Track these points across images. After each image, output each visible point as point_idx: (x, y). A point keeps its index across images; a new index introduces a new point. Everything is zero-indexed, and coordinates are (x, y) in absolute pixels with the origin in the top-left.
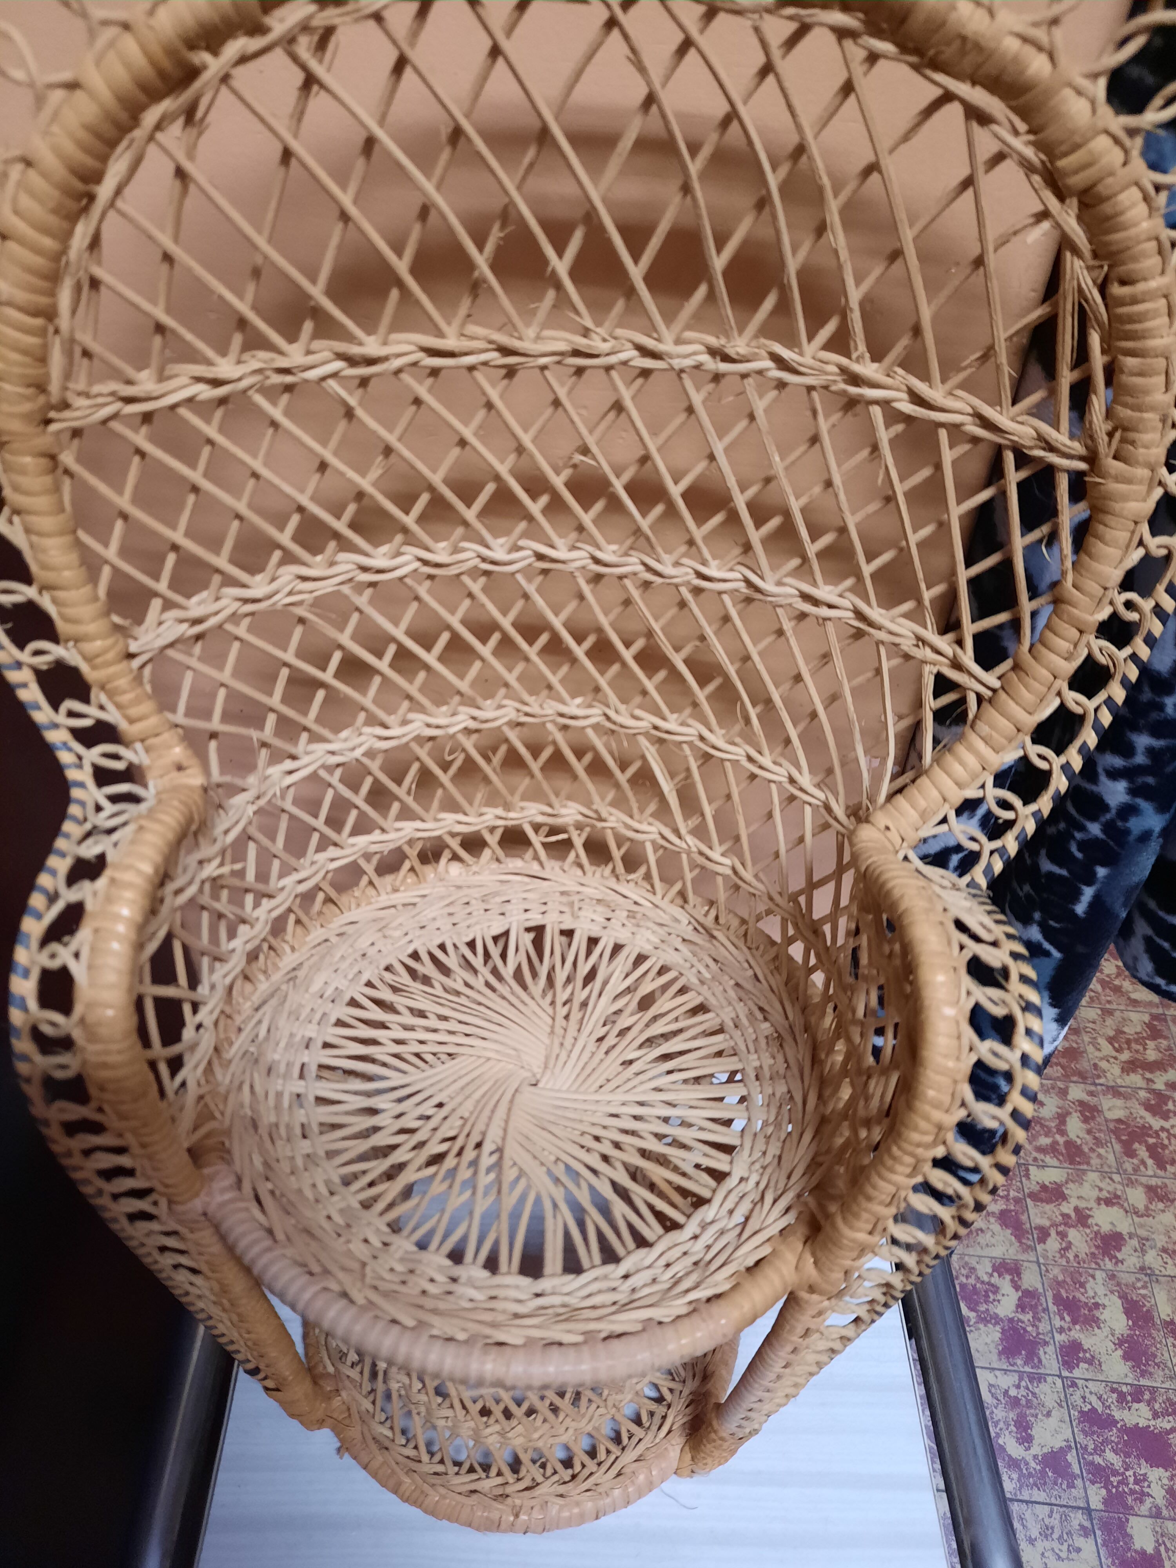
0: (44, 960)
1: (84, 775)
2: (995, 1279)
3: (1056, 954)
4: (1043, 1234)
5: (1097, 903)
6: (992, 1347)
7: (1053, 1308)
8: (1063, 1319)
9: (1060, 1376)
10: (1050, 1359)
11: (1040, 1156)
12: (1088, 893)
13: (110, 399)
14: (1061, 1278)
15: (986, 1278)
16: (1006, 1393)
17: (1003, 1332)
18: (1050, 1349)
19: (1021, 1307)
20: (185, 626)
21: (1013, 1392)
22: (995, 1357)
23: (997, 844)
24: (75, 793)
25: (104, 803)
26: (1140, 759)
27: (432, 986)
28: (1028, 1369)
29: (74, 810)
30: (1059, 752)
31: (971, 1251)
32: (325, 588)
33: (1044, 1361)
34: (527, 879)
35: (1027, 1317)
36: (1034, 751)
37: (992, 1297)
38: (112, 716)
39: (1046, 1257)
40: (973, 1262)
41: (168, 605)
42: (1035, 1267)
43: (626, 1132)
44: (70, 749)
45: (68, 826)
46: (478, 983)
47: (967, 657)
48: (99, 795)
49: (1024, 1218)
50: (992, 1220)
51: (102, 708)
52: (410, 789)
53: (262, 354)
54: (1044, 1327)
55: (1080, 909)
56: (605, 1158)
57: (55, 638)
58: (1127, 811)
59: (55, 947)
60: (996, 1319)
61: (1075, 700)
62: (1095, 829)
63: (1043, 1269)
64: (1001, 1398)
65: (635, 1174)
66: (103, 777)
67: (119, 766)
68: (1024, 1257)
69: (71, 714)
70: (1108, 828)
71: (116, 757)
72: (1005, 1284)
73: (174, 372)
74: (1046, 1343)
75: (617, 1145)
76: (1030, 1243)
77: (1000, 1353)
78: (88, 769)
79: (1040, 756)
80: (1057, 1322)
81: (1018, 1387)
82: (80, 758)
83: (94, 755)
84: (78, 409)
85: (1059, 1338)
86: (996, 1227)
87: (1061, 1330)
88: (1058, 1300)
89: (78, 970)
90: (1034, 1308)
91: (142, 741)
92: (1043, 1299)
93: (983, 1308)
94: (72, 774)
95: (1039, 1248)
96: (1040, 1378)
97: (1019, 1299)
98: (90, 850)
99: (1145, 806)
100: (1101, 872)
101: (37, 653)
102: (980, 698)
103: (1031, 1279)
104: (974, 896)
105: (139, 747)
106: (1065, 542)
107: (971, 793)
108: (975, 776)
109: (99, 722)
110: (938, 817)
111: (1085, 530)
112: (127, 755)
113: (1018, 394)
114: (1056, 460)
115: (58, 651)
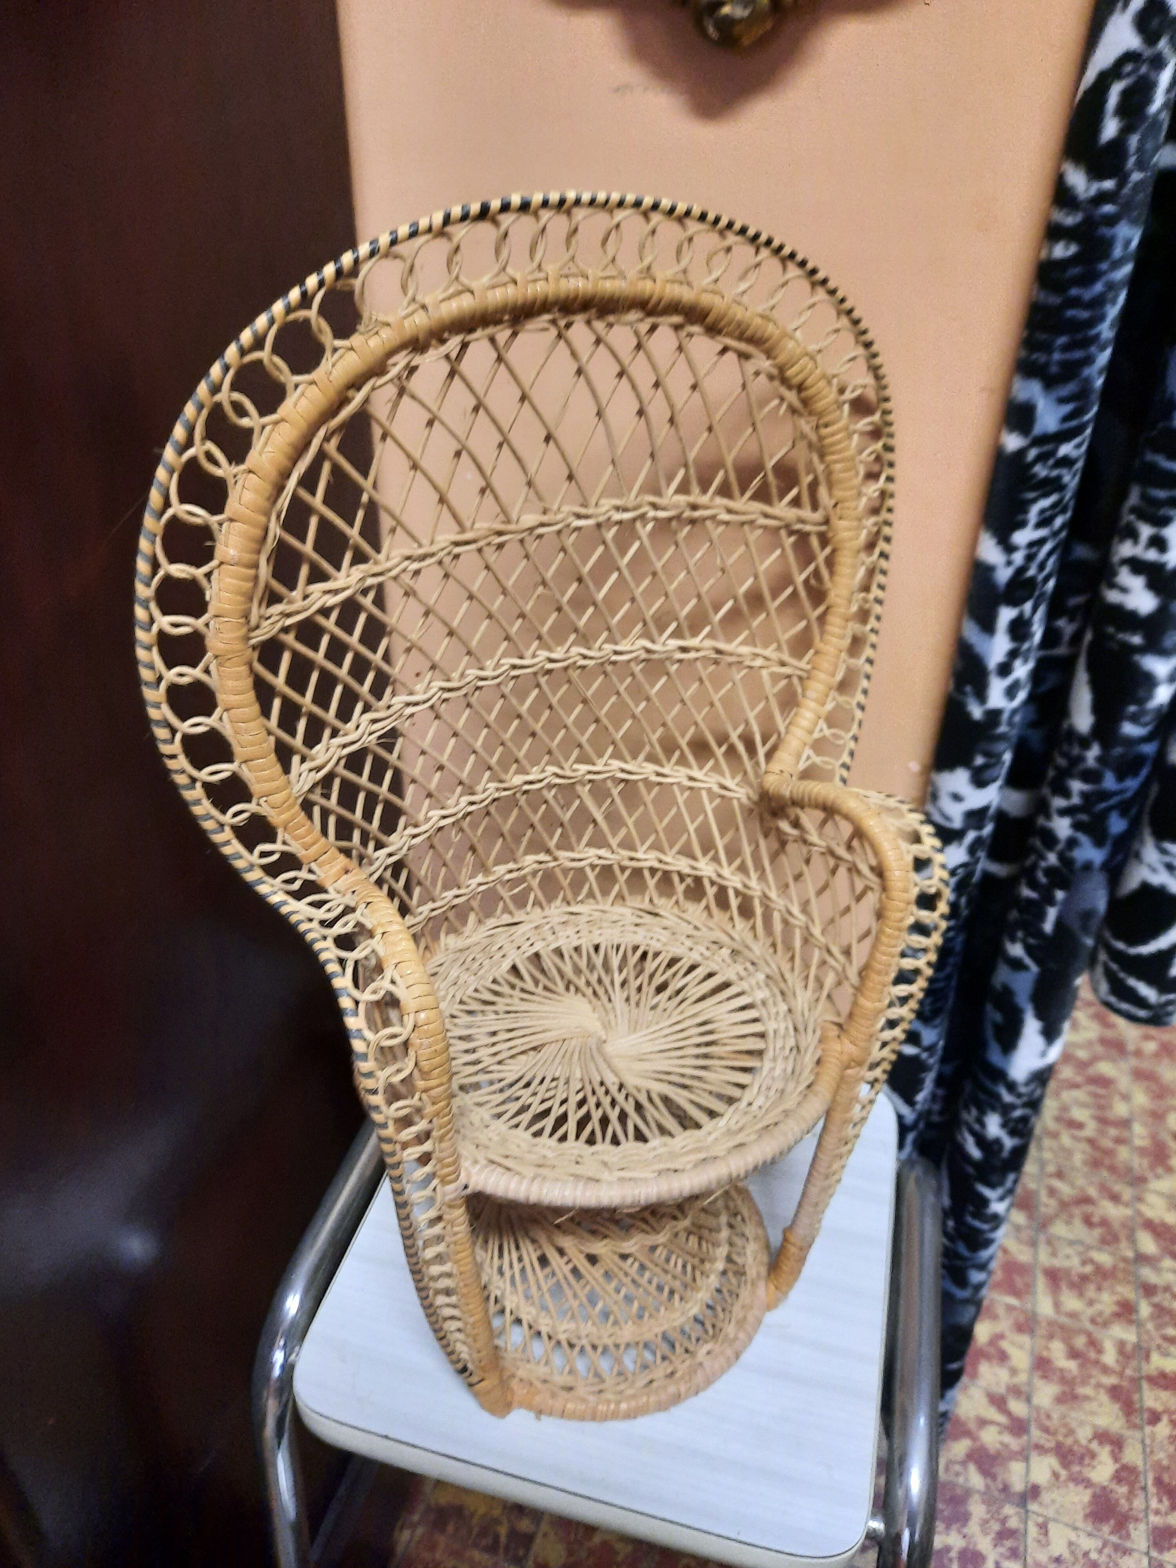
1: (284, 896)
2: (1094, 1445)
3: (1034, 968)
4: (1155, 1418)
5: (1059, 923)
6: (1079, 1507)
7: (1152, 1489)
8: (1160, 1501)
9: (1147, 1554)
10: (1139, 1536)
11: (1165, 1345)
12: (1052, 913)
13: (279, 616)
14: (1165, 1462)
15: (1084, 1442)
16: (1086, 1554)
17: (1095, 1496)
18: (1142, 1527)
19: (1118, 1477)
21: (1094, 1556)
22: (1080, 1516)
26: (1076, 800)
28: (1114, 1539)
31: (1073, 1414)
33: (1133, 1535)
35: (1123, 1490)
36: (840, 699)
37: (1087, 1461)
38: (295, 848)
39: (1153, 1439)
40: (1074, 1424)
41: (304, 758)
42: (1139, 1447)
44: (266, 882)
48: (300, 905)
49: (1136, 1397)
50: (1102, 1391)
51: (284, 843)
53: (362, 565)
54: (1138, 1503)
55: (1048, 926)
57: (249, 798)
58: (1072, 843)
59: (370, 988)
60: (1088, 1483)
62: (1052, 858)
63: (1147, 1452)
64: (1080, 1557)
66: (295, 894)
67: (301, 884)
68: (1128, 1433)
69: (263, 855)
70: (1061, 857)
72: (1104, 1453)
73: (313, 589)
74: (1137, 1520)
76: (1138, 1421)
77: (1086, 1516)
78: (283, 893)
79: (845, 702)
80: (1154, 1504)
81: (1100, 1552)
82: (274, 886)
83: (281, 882)
84: (263, 628)
85: (1154, 1519)
86: (1104, 1397)
87: (1157, 1512)
88: (1158, 1482)
89: (399, 991)
90: (1132, 1485)
91: (315, 861)
92: (1142, 1478)
93: (1076, 1468)
95: (1148, 1429)
96: (1126, 1552)
97: (1117, 1471)
99: (1083, 838)
100: (1060, 895)
101: (236, 815)
102: (801, 679)
103: (1133, 1455)
105: (314, 866)
106: (825, 573)
107: (816, 735)
108: (816, 724)
109: (284, 854)
110: (804, 757)
111: (830, 562)
112: (303, 874)
113: (782, 496)
114: (808, 528)
115: (252, 807)
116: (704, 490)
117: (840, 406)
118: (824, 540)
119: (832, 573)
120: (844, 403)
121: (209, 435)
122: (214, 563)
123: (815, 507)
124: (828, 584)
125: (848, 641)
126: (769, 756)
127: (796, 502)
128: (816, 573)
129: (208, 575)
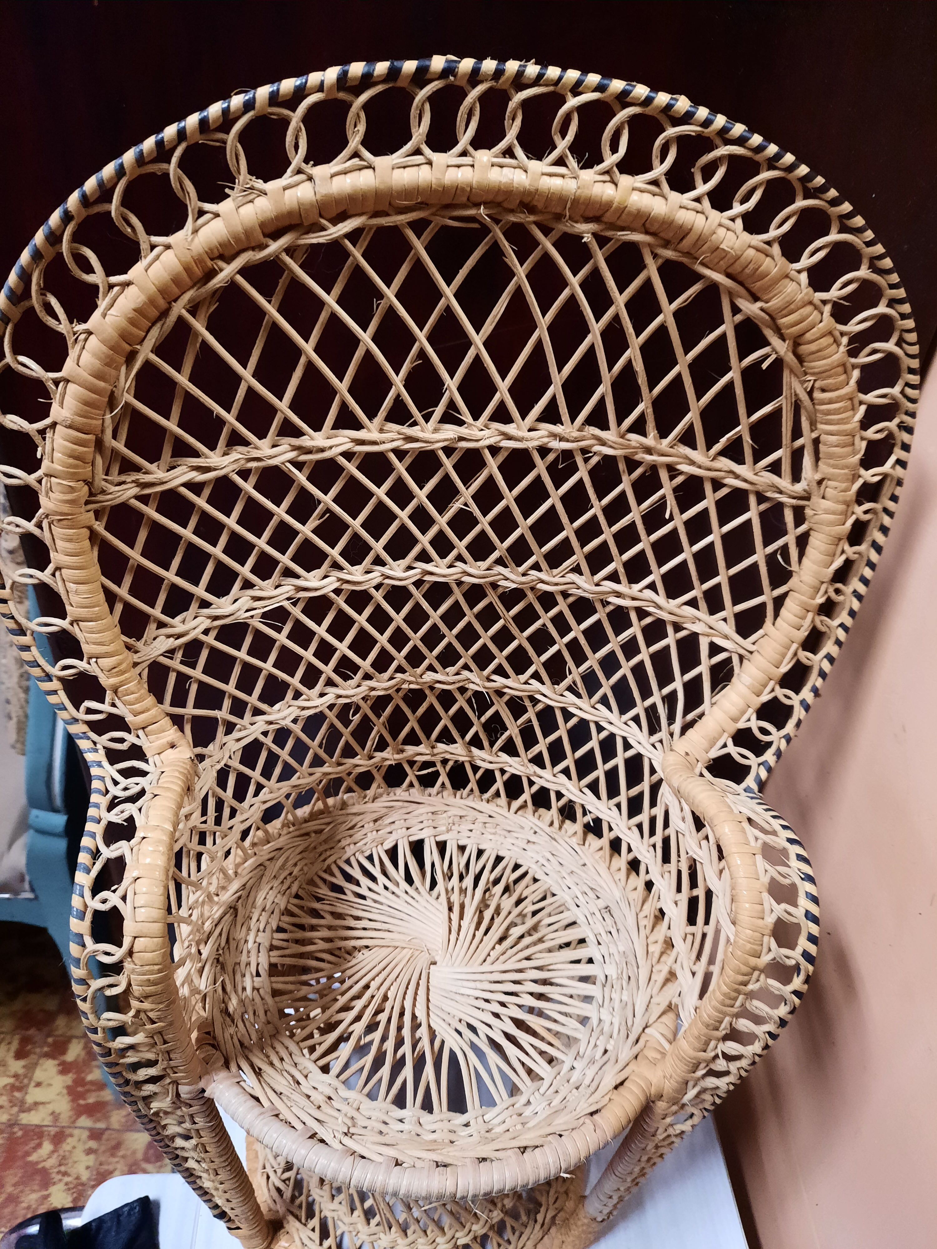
0: (95, 904)
1: (101, 756)
13: (134, 485)
20: (172, 639)
23: (761, 759)
24: (94, 771)
25: (118, 777)
27: (345, 894)
29: (96, 784)
30: (797, 692)
32: (272, 605)
34: (406, 804)
36: (780, 693)
38: (121, 710)
41: (161, 625)
43: (506, 993)
44: (88, 738)
45: (94, 798)
46: (379, 888)
47: (729, 629)
48: (111, 771)
51: (113, 705)
52: (321, 743)
53: (240, 449)
56: (497, 1015)
57: (79, 656)
59: (104, 894)
61: (804, 656)
65: (519, 1024)
66: (113, 757)
67: (124, 747)
69: (89, 711)
71: (122, 741)
73: (179, 463)
75: (503, 1004)
78: (102, 752)
79: (786, 696)
82: (95, 743)
83: (104, 740)
84: (111, 493)
89: (125, 910)
91: (143, 728)
94: (89, 757)
98: (117, 817)
101: (65, 668)
102: (741, 658)
104: (752, 798)
105: (140, 733)
106: (794, 552)
107: (742, 725)
108: (743, 713)
109: (111, 715)
110: (720, 743)
111: (803, 541)
112: (131, 739)
113: (757, 457)
114: (784, 499)
115: (82, 665)
116: (663, 433)
117: (845, 369)
118: (800, 517)
119: (801, 555)
120: (854, 367)
121: (48, 287)
122: (47, 421)
123: (796, 477)
124: (794, 567)
125: (803, 634)
126: (685, 729)
127: (775, 468)
128: (785, 549)
129: (42, 432)
